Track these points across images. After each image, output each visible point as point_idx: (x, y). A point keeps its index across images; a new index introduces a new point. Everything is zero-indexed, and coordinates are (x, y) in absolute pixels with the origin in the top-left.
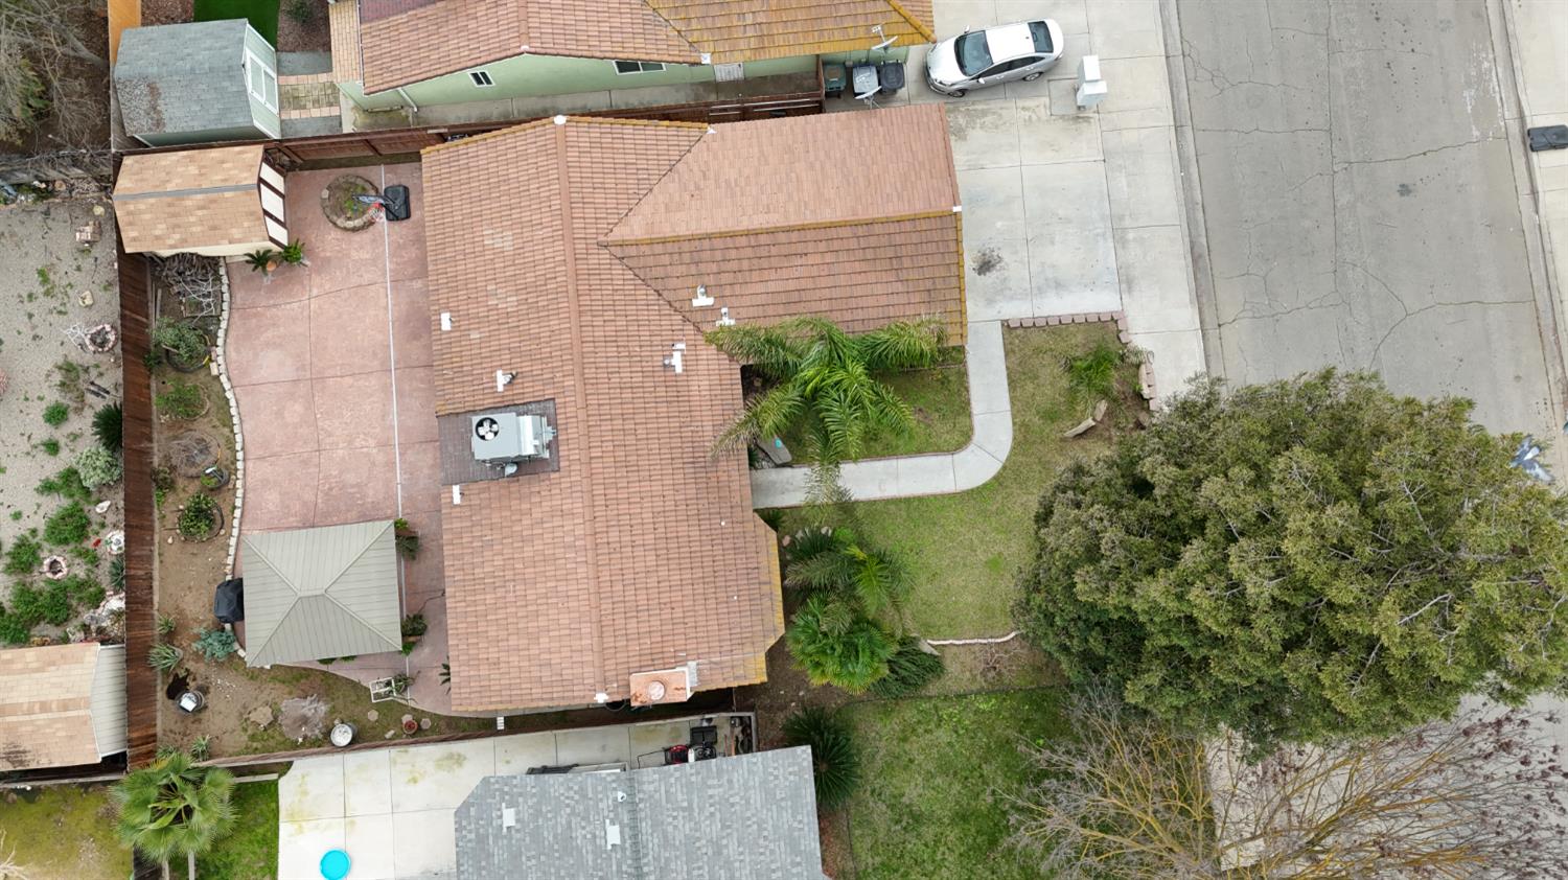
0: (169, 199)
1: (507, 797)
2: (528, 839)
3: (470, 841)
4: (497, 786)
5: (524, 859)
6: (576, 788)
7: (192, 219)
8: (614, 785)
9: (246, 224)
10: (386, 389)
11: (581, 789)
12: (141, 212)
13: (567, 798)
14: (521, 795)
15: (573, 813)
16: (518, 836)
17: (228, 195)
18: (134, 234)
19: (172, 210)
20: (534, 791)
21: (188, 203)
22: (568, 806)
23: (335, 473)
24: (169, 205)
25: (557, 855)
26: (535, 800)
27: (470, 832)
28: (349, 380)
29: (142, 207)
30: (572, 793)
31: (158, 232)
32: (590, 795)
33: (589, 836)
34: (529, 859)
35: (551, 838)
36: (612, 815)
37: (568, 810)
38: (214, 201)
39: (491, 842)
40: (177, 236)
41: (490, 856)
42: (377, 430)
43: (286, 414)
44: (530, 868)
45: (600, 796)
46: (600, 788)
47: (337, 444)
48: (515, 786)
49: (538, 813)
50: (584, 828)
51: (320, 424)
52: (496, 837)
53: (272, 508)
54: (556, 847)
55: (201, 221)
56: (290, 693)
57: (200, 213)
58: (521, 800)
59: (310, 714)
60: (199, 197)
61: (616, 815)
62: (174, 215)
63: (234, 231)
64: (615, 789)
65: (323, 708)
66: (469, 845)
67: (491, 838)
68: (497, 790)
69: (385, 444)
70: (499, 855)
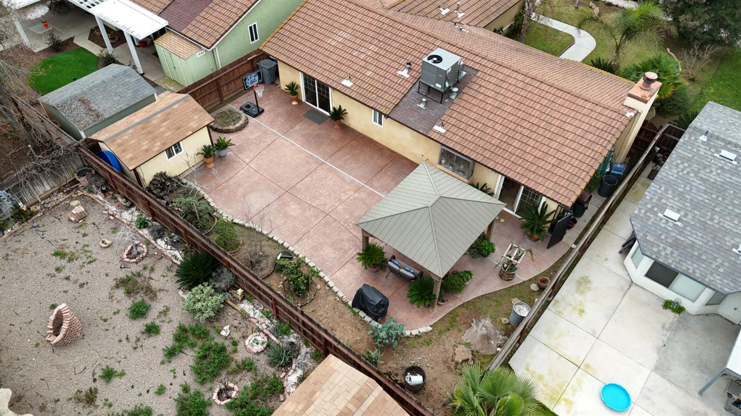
0: (141, 126)
1: (656, 209)
2: (696, 212)
3: (672, 253)
4: (643, 211)
5: (709, 222)
6: (679, 162)
7: (162, 130)
8: (693, 138)
9: (196, 117)
10: (331, 170)
11: (682, 158)
12: (127, 141)
13: (682, 171)
14: (660, 199)
15: (696, 173)
16: (690, 217)
17: (175, 107)
18: (129, 156)
19: (146, 130)
20: (663, 189)
21: (154, 122)
22: (688, 173)
23: (348, 217)
24: (143, 129)
25: (720, 199)
26: (670, 192)
27: (665, 249)
28: (308, 179)
29: (126, 137)
30: (681, 166)
31: (145, 148)
32: (691, 156)
33: (719, 171)
34: (712, 219)
35: (706, 196)
36: (713, 150)
37: (692, 175)
38: (168, 114)
39: (683, 239)
40: (158, 144)
41: (693, 246)
42: (347, 187)
43: (290, 213)
44: (719, 222)
45: (695, 150)
46: (689, 148)
47: (334, 205)
48: (651, 199)
49: (681, 196)
50: (711, 172)
51: (314, 205)
52: (681, 233)
53: (333, 256)
54: (714, 196)
55: (169, 129)
56: (460, 331)
57: (165, 124)
58: (664, 201)
59: (484, 331)
60: (159, 115)
61: (715, 147)
62: (149, 133)
63: (191, 124)
64: (696, 139)
65: (487, 322)
66: (674, 255)
67: (679, 237)
68: (645, 213)
69: (358, 189)
70: (696, 238)
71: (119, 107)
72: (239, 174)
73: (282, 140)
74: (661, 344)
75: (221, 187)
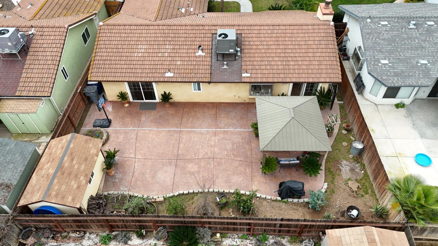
0: (59, 173)
1: (376, 63)
2: (392, 56)
3: (398, 79)
4: (372, 67)
5: (400, 57)
6: (368, 36)
7: (76, 167)
8: (365, 22)
9: (91, 146)
10: (189, 132)
11: (368, 34)
12: (59, 190)
13: (373, 40)
14: (374, 57)
15: (378, 37)
16: (391, 59)
17: (72, 146)
18: (70, 198)
19: (66, 174)
20: (371, 52)
21: (66, 165)
22: (375, 39)
23: (226, 153)
24: (63, 174)
25: (396, 45)
26: (375, 52)
27: (394, 79)
28: (181, 145)
29: (56, 187)
30: (370, 38)
31: (75, 186)
32: (370, 31)
33: (386, 33)
34: (400, 56)
35: (390, 47)
36: (377, 24)
37: (377, 39)
38: (71, 154)
39: (397, 71)
40: (82, 178)
41: (402, 71)
42: (208, 136)
43: (193, 171)
44: (404, 55)
45: (370, 27)
46: (367, 27)
47: (212, 151)
48: (371, 59)
49: (380, 51)
50: (383, 34)
51: (200, 157)
52: (394, 68)
53: (241, 179)
54: (393, 45)
55: (80, 164)
56: (339, 175)
57: (74, 162)
58: (376, 57)
59: (348, 168)
60: (66, 158)
61: (376, 22)
62: (70, 174)
63: (92, 151)
64: (366, 22)
65: (344, 162)
66: (400, 80)
67: (395, 71)
68: (374, 67)
69: (215, 134)
70: (401, 67)
71: (19, 170)
72: (136, 167)
73: (141, 132)
74: (412, 125)
75: (133, 182)
